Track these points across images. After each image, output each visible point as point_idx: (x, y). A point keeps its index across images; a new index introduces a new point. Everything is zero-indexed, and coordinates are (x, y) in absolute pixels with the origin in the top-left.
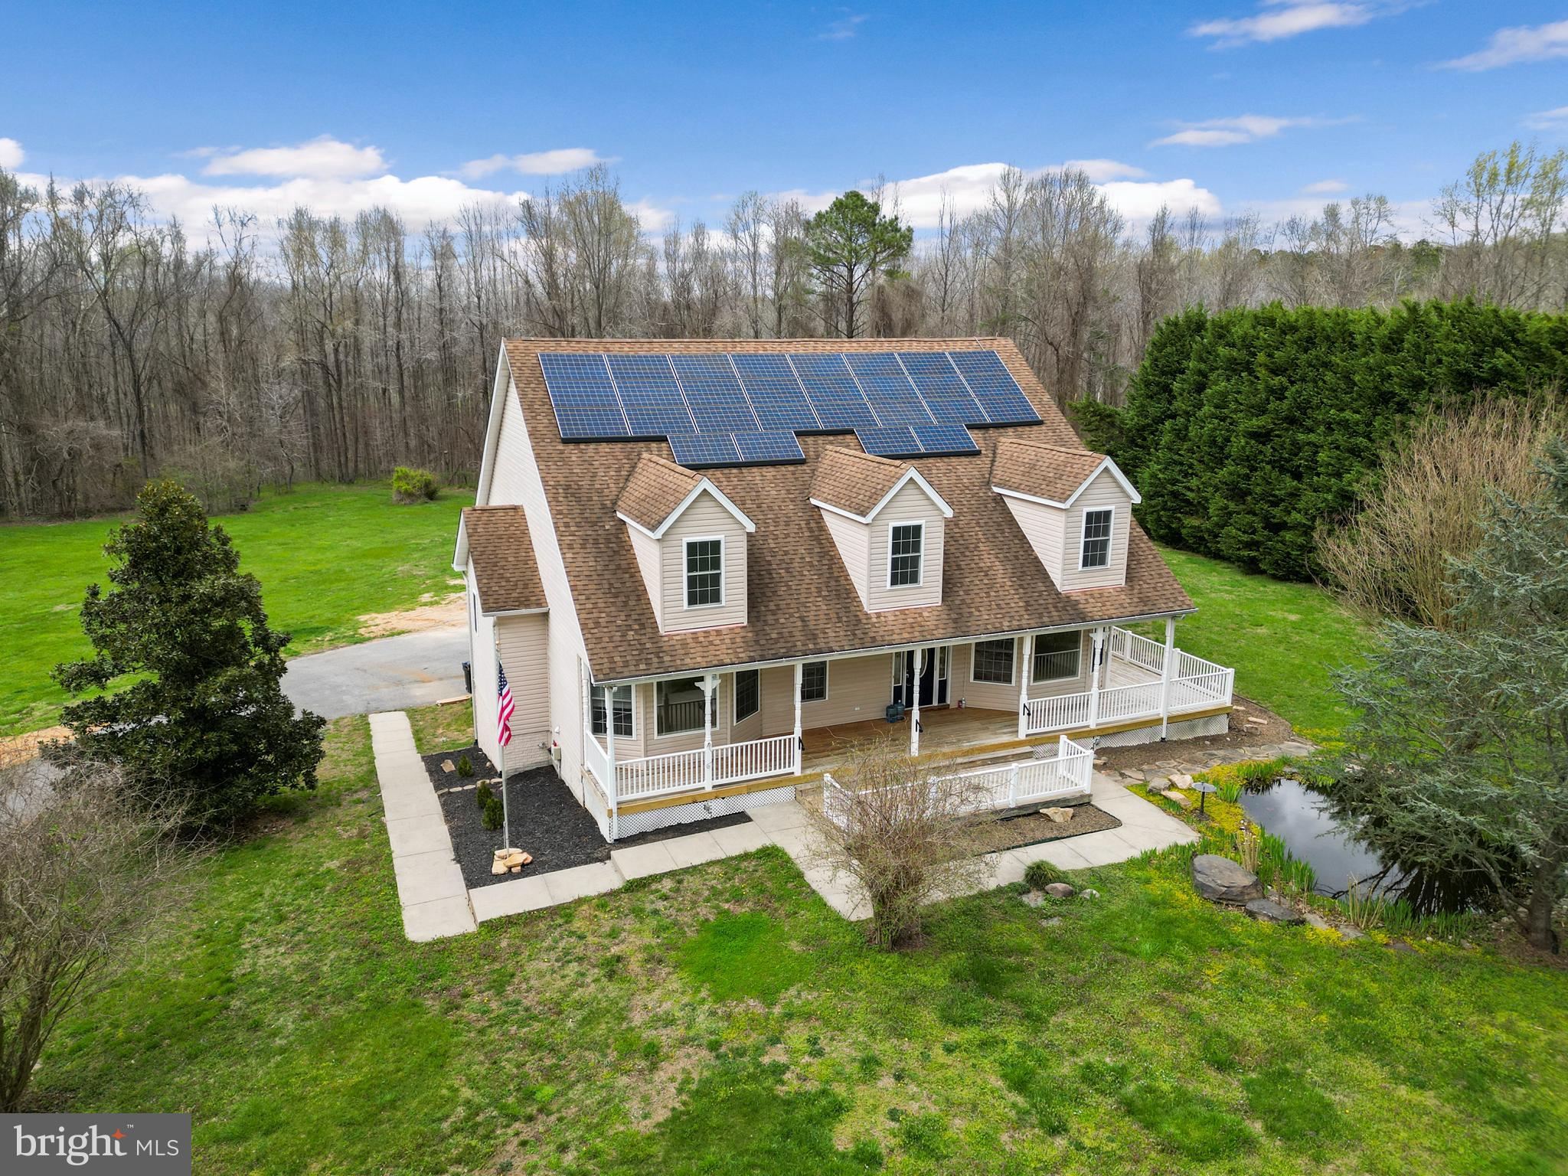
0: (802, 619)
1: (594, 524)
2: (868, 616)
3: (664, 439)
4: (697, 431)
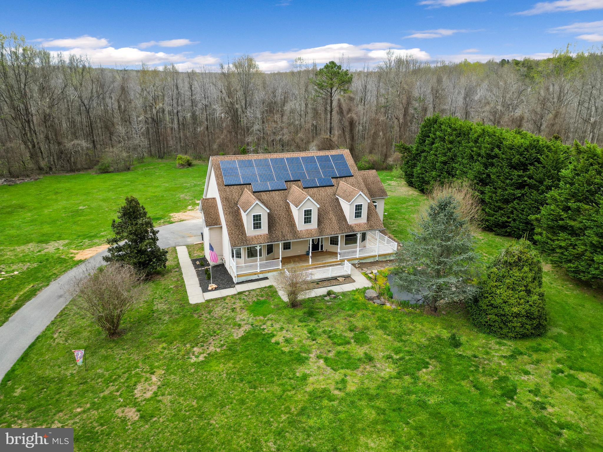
0: (282, 232)
1: (232, 208)
2: (298, 231)
3: (250, 184)
4: (259, 181)
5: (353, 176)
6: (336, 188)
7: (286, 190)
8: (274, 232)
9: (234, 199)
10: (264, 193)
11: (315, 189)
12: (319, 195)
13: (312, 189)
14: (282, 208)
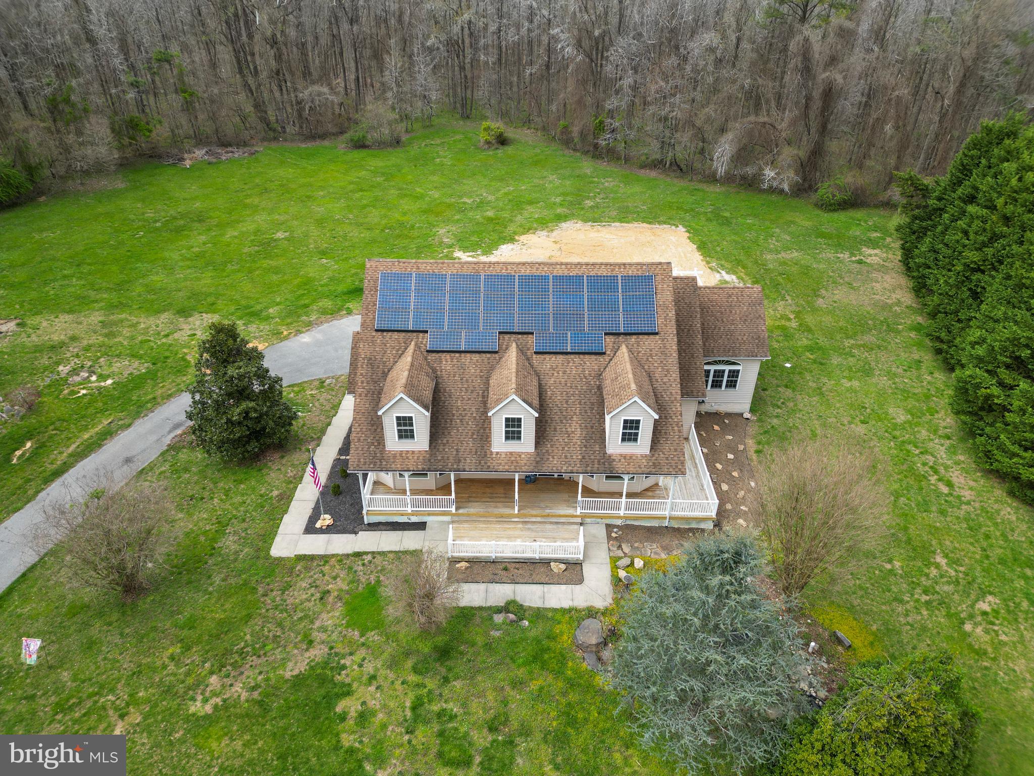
0: (457, 450)
2: (492, 453)
3: (426, 332)
4: (446, 328)
5: (657, 334)
6: (607, 359)
7: (496, 352)
8: (441, 448)
9: (384, 363)
10: (448, 356)
11: (560, 358)
12: (565, 372)
13: (553, 357)
14: (474, 395)
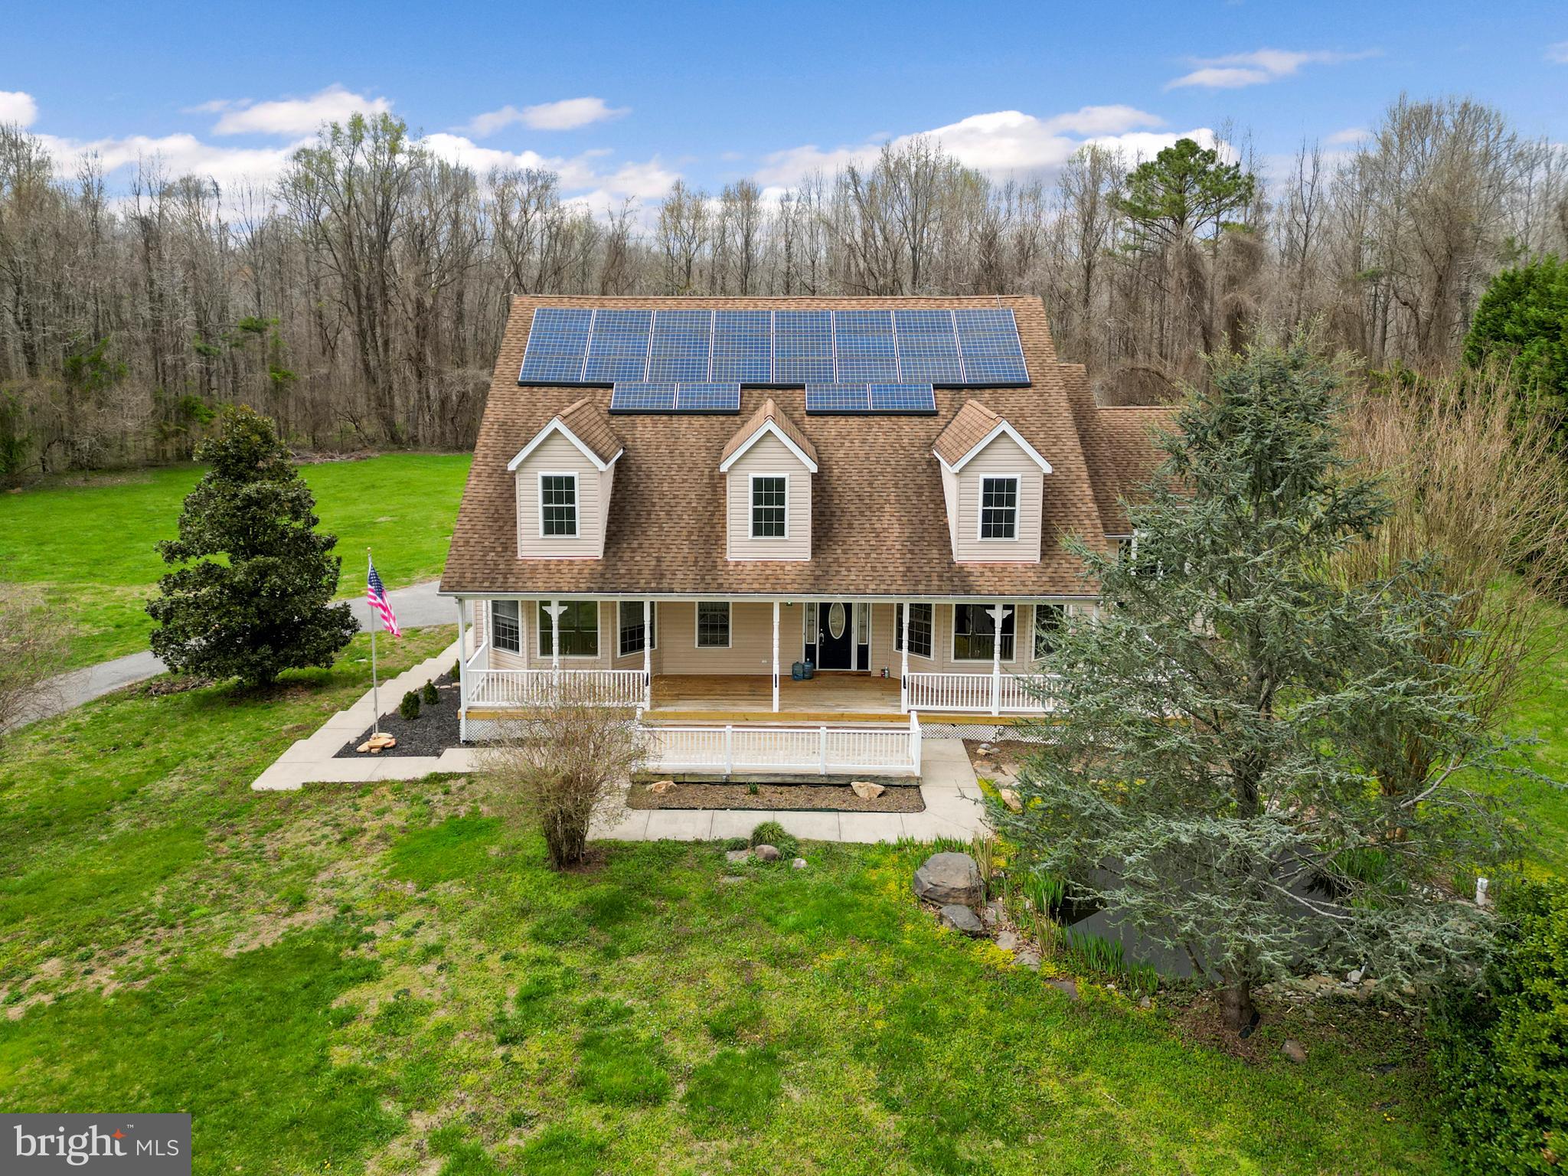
2: (726, 564)
3: (610, 386)
4: (646, 379)
5: (1027, 385)
6: (942, 422)
7: (736, 413)
8: (627, 555)
10: (648, 420)
11: (854, 422)
12: (864, 441)
13: (842, 421)
14: (695, 474)
